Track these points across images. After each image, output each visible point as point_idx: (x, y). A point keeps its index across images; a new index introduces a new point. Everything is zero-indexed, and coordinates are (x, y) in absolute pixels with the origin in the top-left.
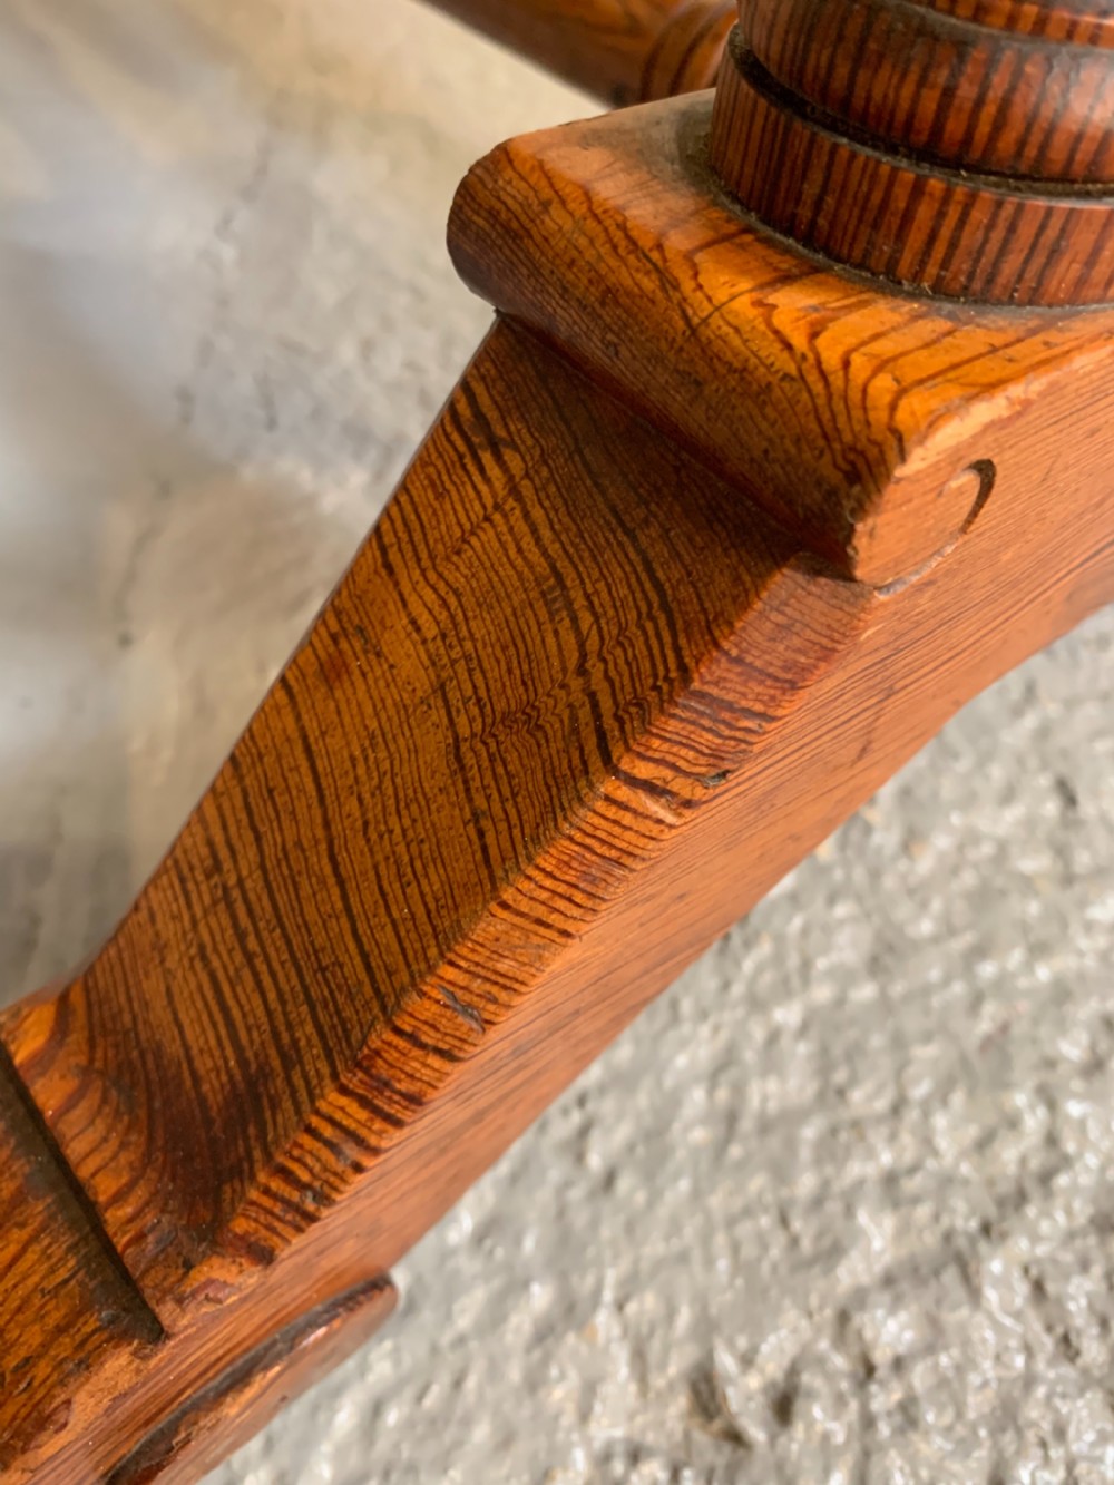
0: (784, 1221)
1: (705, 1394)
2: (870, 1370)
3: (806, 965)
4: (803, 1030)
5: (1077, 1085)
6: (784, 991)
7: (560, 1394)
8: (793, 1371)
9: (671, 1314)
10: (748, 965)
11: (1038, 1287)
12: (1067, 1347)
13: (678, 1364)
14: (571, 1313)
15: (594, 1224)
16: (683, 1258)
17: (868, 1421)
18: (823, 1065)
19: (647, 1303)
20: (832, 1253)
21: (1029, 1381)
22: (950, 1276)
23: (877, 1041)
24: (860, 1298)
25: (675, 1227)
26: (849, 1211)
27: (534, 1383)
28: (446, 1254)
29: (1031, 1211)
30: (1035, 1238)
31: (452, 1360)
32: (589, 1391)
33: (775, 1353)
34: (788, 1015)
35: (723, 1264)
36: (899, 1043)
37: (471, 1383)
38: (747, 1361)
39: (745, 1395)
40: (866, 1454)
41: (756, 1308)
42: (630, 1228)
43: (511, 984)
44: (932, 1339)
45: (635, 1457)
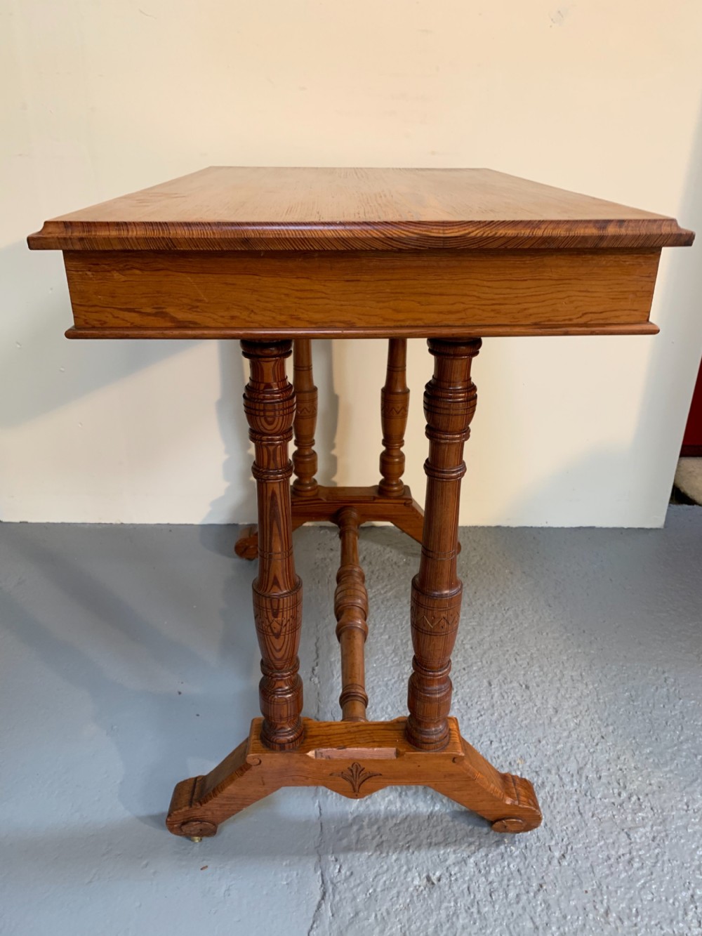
0: (439, 857)
1: (428, 878)
2: (451, 875)
3: (442, 821)
4: (441, 830)
5: (484, 836)
6: (438, 825)
7: (409, 879)
8: (440, 876)
9: (423, 869)
10: (432, 821)
11: (476, 864)
12: (480, 871)
13: (424, 875)
14: (409, 870)
15: (412, 858)
16: (424, 862)
18: (445, 835)
19: (419, 868)
20: (446, 860)
21: (474, 875)
22: (463, 863)
23: (453, 831)
24: (450, 866)
25: (423, 858)
26: (448, 855)
27: (405, 878)
28: (391, 863)
29: (476, 854)
30: (476, 857)
31: (393, 877)
32: (413, 879)
33: (438, 874)
34: (439, 828)
35: (430, 862)
37: (397, 879)
38: (434, 874)
39: (434, 879)
40: (450, 884)
41: (435, 868)
42: (417, 858)
44: (460, 871)
45: (420, 886)
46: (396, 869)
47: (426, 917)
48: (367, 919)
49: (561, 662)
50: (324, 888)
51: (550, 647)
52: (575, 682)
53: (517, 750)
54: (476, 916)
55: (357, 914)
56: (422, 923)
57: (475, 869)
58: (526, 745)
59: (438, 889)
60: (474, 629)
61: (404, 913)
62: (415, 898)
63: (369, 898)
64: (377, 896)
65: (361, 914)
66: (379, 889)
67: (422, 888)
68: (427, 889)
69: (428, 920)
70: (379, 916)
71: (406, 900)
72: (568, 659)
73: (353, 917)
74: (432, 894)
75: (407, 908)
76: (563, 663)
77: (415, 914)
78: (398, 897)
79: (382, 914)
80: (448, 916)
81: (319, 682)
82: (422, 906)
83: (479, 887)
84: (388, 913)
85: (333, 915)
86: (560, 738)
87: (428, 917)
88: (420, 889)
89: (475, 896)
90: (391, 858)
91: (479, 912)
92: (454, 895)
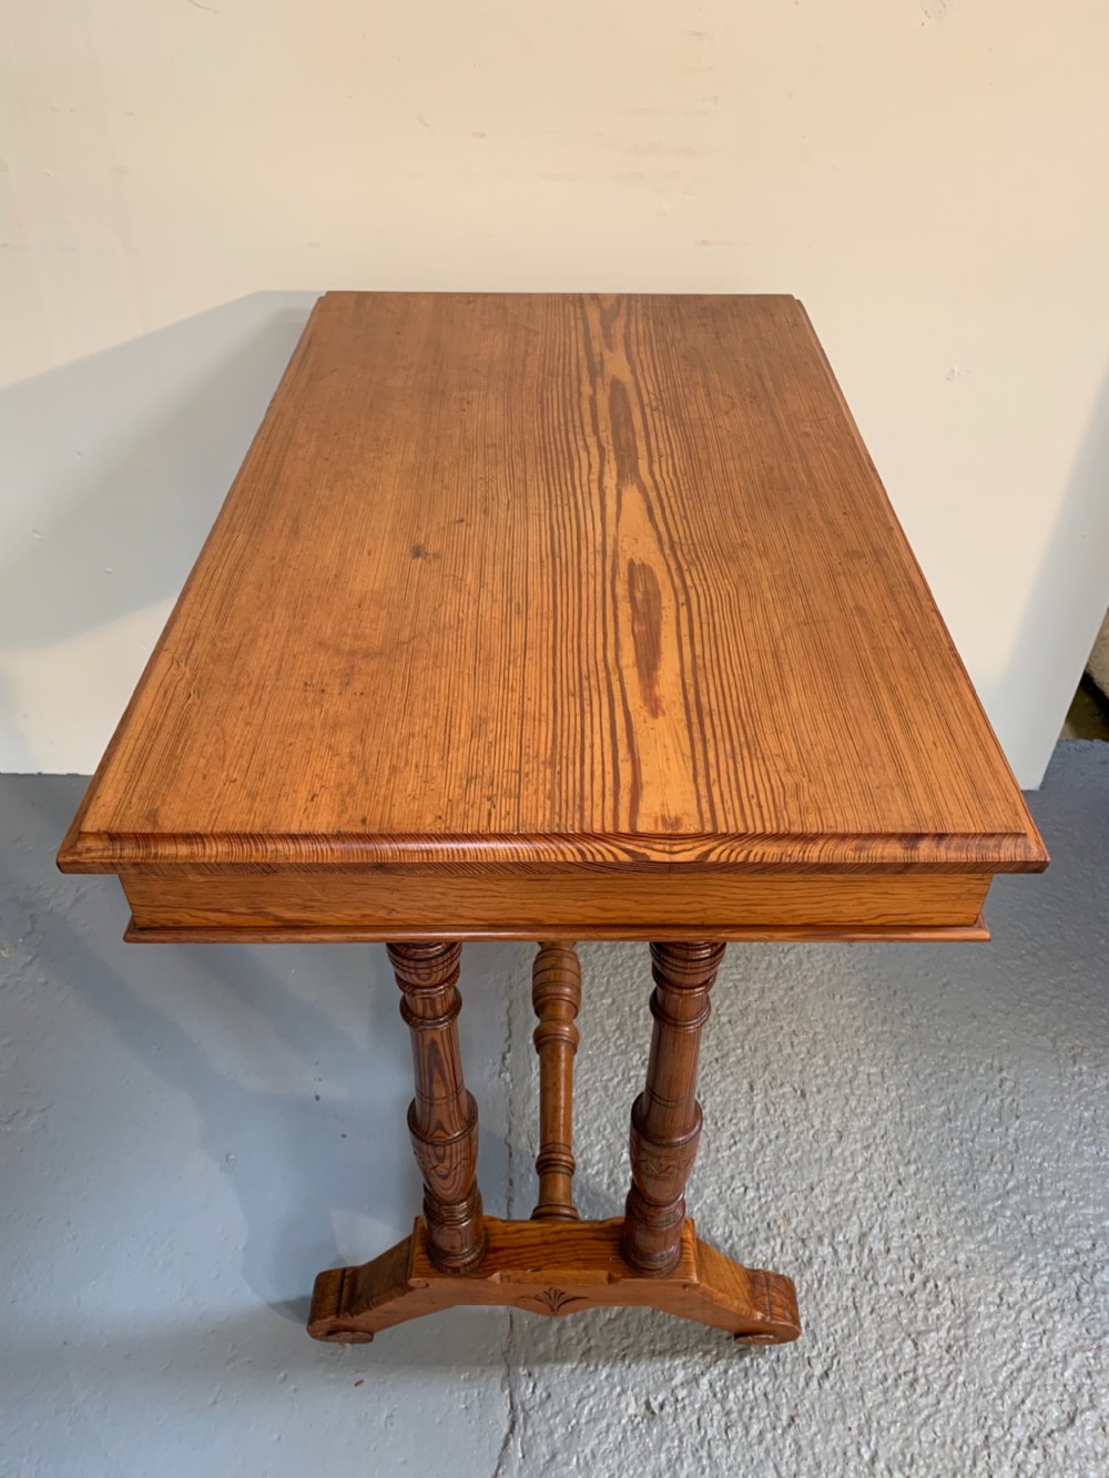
0: (663, 1372)
1: (648, 1404)
2: (677, 1400)
4: (668, 1332)
5: (725, 1342)
6: (664, 1324)
7: (623, 1406)
8: (664, 1401)
9: (642, 1391)
10: (658, 1317)
11: (711, 1385)
12: (715, 1396)
13: (643, 1399)
14: (624, 1391)
15: (627, 1374)
16: (643, 1381)
17: (676, 1409)
18: (672, 1339)
19: (637, 1390)
20: (672, 1379)
21: (707, 1401)
22: (694, 1383)
24: (676, 1387)
25: (642, 1375)
26: (675, 1370)
27: (618, 1404)
28: (601, 1381)
29: (712, 1369)
30: (711, 1374)
31: (603, 1401)
32: (627, 1405)
33: (660, 1398)
34: (665, 1329)
35: (651, 1382)
36: (688, 1333)
37: (607, 1406)
38: (655, 1399)
39: (655, 1405)
40: (676, 1415)
41: (657, 1390)
42: (634, 1375)
44: (689, 1395)
45: (636, 1416)
46: (606, 1390)
47: (641, 1462)
48: (567, 1464)
49: (855, 1050)
50: (513, 1417)
51: (843, 1021)
52: (872, 1085)
53: (780, 1204)
54: (705, 1462)
55: (553, 1457)
56: (635, 1471)
57: (709, 1392)
58: (793, 1195)
59: (659, 1422)
60: (736, 986)
61: (614, 1456)
62: (629, 1433)
63: (571, 1433)
64: (580, 1431)
65: (559, 1457)
66: (583, 1421)
67: (639, 1418)
68: (645, 1421)
69: (644, 1467)
70: (581, 1461)
71: (617, 1437)
72: (866, 1044)
73: (548, 1462)
74: (652, 1429)
75: (618, 1449)
76: (858, 1050)
77: (628, 1458)
78: (607, 1432)
79: (585, 1457)
80: (669, 1461)
81: (512, 1080)
82: (637, 1445)
83: (712, 1420)
84: (594, 1456)
85: (524, 1457)
86: (841, 1184)
87: (645, 1463)
88: (636, 1421)
89: (706, 1432)
90: (601, 1375)
91: (710, 1457)
92: (679, 1431)
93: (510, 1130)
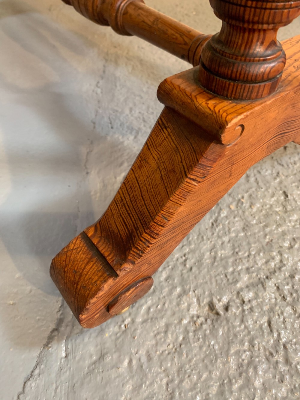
0: (226, 276)
1: (211, 306)
2: (244, 302)
3: (229, 229)
4: (229, 241)
5: (287, 251)
6: (225, 235)
7: (184, 306)
8: (228, 302)
9: (204, 292)
11: (278, 288)
12: (284, 298)
13: (206, 301)
14: (185, 292)
15: (188, 277)
16: (206, 283)
17: (243, 311)
18: (233, 248)
19: (199, 291)
20: (237, 281)
21: (276, 304)
22: (260, 286)
23: (244, 243)
24: (242, 289)
25: (204, 277)
26: (239, 274)
27: (178, 304)
28: (160, 282)
29: (276, 274)
30: (277, 279)
31: (163, 300)
32: (189, 306)
33: (225, 299)
34: (226, 239)
35: (214, 284)
36: (249, 244)
37: (166, 305)
38: (219, 301)
39: (219, 306)
40: (243, 316)
41: (221, 292)
42: (195, 277)
43: (172, 214)
44: (256, 297)
45: (198, 317)
46: (166, 290)
47: (206, 367)
48: (116, 366)
54: (283, 368)
55: (102, 357)
56: (200, 377)
57: (277, 294)
59: (224, 323)
61: (173, 359)
62: (191, 334)
63: (125, 332)
64: (135, 330)
65: (108, 359)
66: (139, 320)
67: (202, 319)
68: (209, 321)
69: (210, 372)
70: (134, 362)
71: (177, 338)
73: (95, 363)
74: (217, 330)
75: (178, 350)
77: (190, 361)
78: (166, 332)
79: (140, 360)
80: (240, 366)
81: (102, 93)
82: (201, 347)
83: (284, 322)
84: (149, 358)
85: (66, 356)
87: (210, 367)
88: (199, 322)
89: (279, 335)
90: (161, 276)
91: (287, 361)
92: (249, 332)
93: (96, 115)
